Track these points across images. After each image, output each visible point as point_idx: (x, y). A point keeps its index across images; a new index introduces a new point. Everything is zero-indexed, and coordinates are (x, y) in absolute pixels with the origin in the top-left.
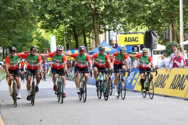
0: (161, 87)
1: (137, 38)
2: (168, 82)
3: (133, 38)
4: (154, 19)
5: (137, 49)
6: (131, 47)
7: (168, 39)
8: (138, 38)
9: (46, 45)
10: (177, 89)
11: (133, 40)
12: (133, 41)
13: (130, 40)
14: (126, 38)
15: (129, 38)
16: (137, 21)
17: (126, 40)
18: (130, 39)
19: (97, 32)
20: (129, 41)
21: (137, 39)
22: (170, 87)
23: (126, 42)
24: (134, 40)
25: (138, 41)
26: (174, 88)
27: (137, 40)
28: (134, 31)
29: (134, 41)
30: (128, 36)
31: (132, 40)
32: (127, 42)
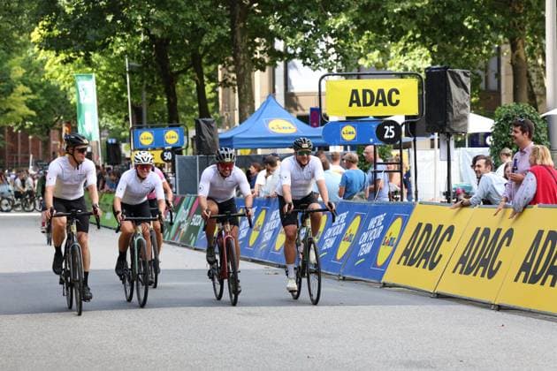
0: (483, 275)
1: (394, 93)
2: (511, 257)
3: (381, 91)
4: (448, 18)
5: (393, 132)
6: (374, 126)
7: (494, 91)
8: (397, 92)
9: (59, 107)
10: (542, 284)
11: (381, 98)
12: (381, 104)
13: (368, 101)
14: (355, 92)
15: (365, 92)
16: (389, 25)
17: (355, 99)
18: (368, 95)
19: (244, 66)
20: (365, 104)
21: (395, 97)
22: (519, 274)
23: (355, 105)
24: (385, 98)
25: (398, 102)
26: (534, 280)
27: (394, 101)
28: (377, 60)
29: (385, 105)
30: (360, 85)
31: (378, 101)
32: (359, 105)
